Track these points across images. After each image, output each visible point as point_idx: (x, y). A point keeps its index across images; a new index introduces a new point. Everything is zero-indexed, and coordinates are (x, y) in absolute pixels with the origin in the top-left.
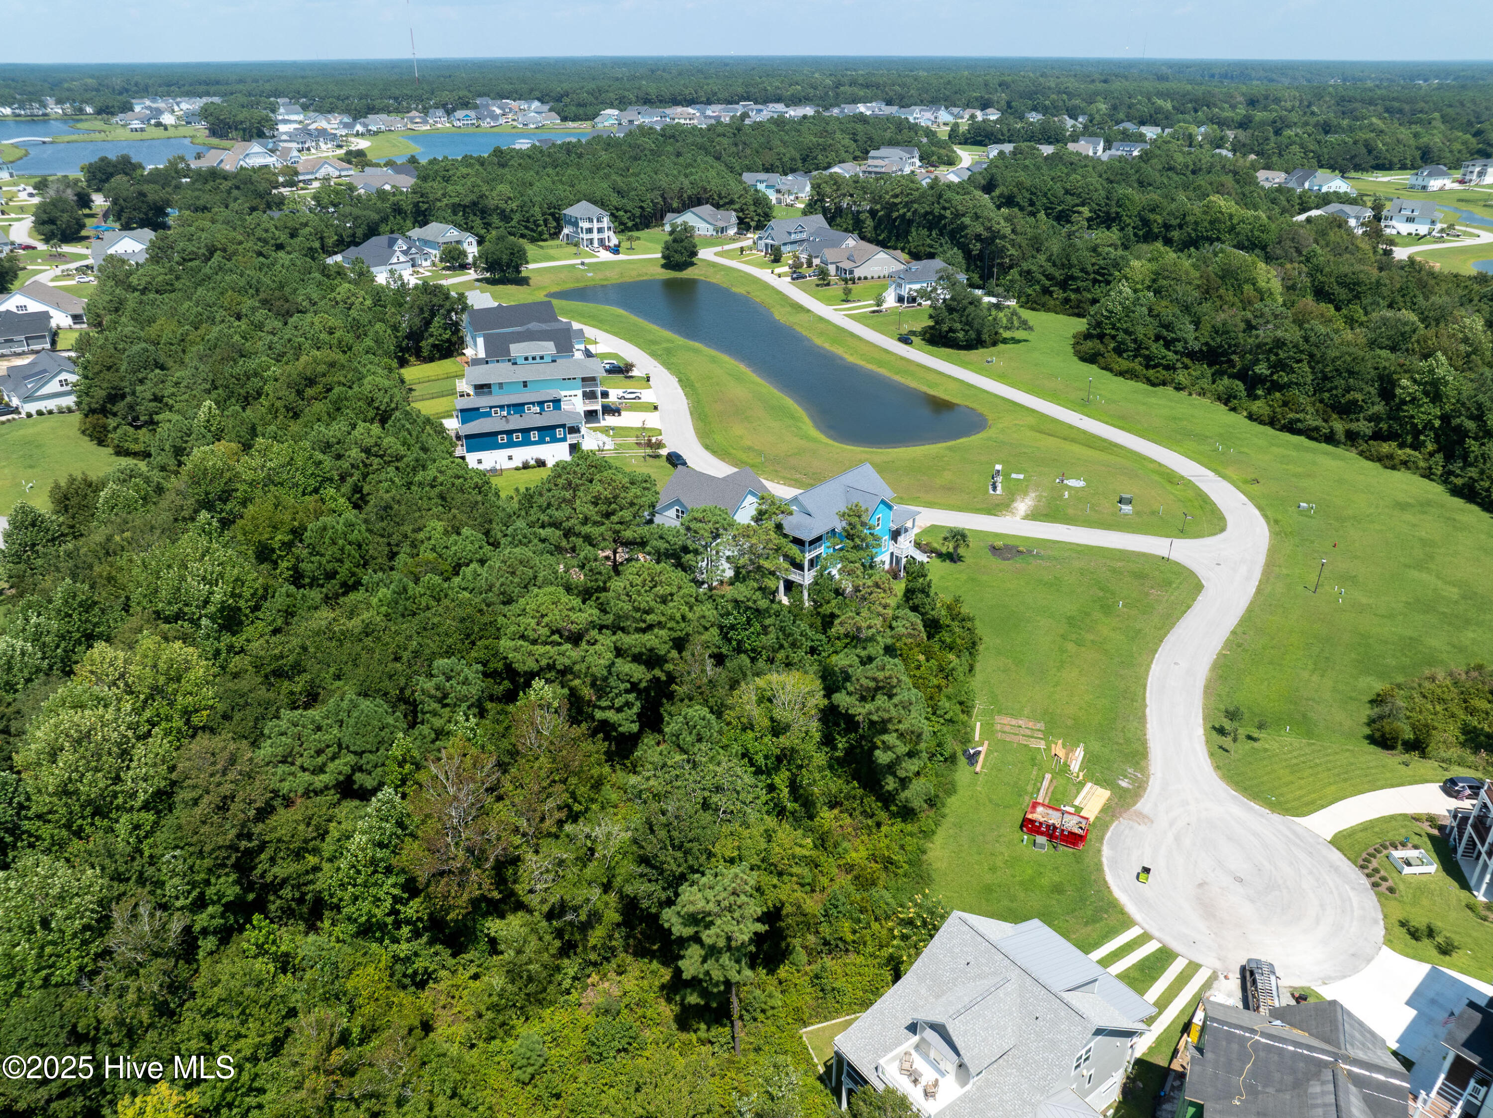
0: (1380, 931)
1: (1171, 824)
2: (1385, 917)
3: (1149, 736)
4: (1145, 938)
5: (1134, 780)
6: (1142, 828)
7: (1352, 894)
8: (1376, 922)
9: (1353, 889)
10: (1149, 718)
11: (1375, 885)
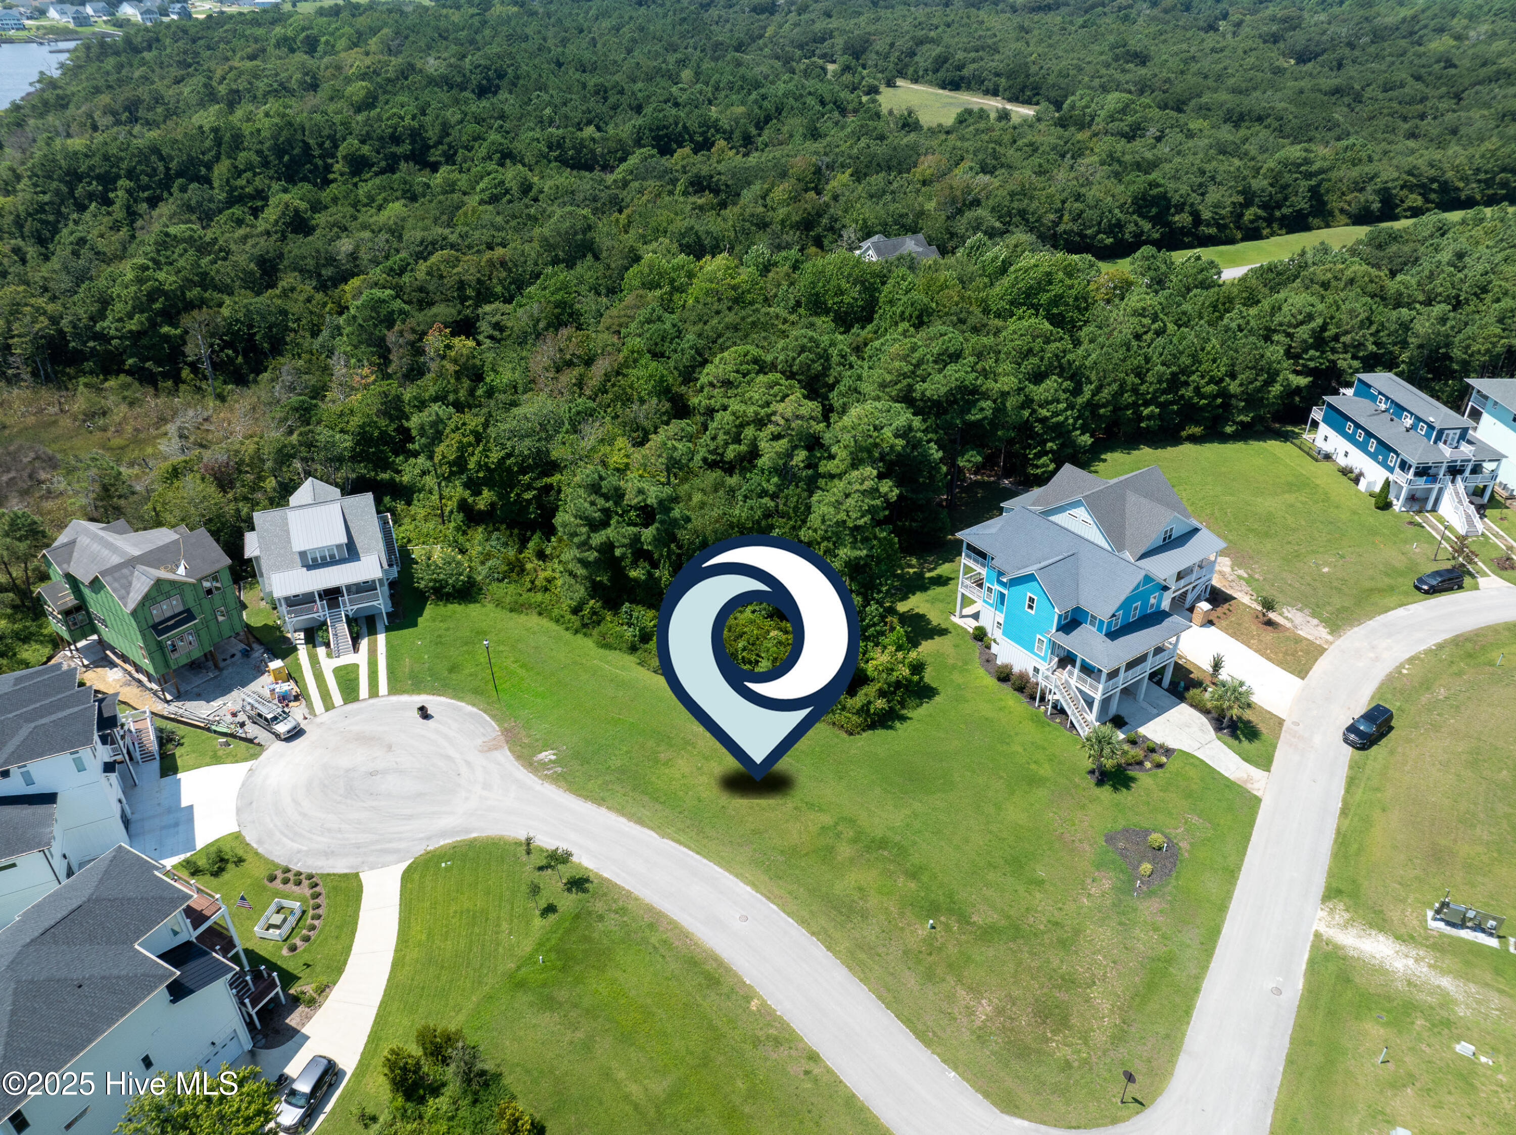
0: (250, 837)
1: (468, 763)
2: (257, 853)
3: (603, 810)
4: (374, 692)
5: (544, 765)
6: (479, 741)
7: (296, 846)
8: (260, 842)
9: (299, 852)
10: (638, 827)
11: (287, 870)
